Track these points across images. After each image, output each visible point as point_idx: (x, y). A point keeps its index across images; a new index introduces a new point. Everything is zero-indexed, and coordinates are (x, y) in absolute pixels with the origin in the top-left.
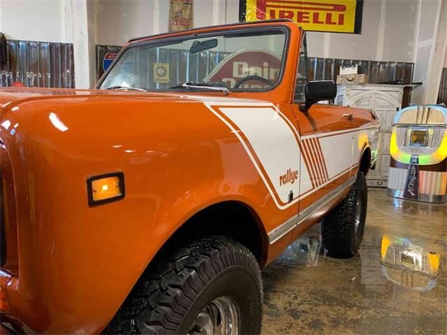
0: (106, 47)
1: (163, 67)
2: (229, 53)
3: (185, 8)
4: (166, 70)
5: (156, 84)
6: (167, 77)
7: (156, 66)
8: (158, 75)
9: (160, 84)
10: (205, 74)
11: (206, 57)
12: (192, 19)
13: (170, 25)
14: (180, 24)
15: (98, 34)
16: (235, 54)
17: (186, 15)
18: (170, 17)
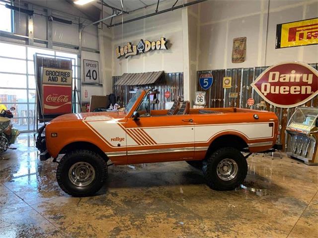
0: (201, 71)
1: (227, 79)
2: (268, 67)
3: (241, 44)
4: (230, 81)
5: (224, 89)
6: (230, 85)
7: (224, 79)
8: (226, 84)
9: (226, 89)
10: (252, 81)
11: (253, 71)
12: (245, 50)
13: (233, 55)
14: (238, 54)
15: (198, 66)
16: (271, 68)
17: (242, 48)
18: (233, 51)
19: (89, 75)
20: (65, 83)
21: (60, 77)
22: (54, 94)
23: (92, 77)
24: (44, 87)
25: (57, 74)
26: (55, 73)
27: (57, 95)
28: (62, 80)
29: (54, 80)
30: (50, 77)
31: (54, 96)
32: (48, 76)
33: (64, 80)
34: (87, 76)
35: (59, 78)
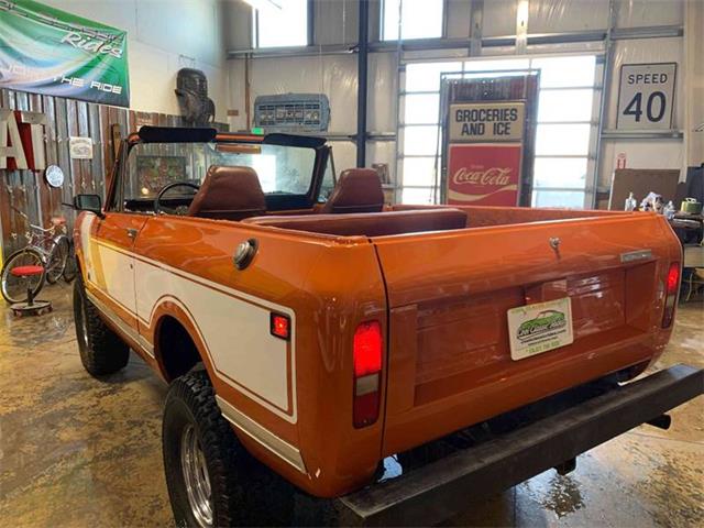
19: (634, 108)
20: (504, 137)
21: (492, 123)
22: (473, 167)
23: (644, 116)
24: (453, 148)
25: (483, 115)
26: (479, 113)
27: (481, 167)
28: (496, 131)
29: (474, 131)
30: (465, 125)
31: (475, 171)
32: (462, 123)
33: (502, 129)
34: (627, 112)
35: (489, 126)
